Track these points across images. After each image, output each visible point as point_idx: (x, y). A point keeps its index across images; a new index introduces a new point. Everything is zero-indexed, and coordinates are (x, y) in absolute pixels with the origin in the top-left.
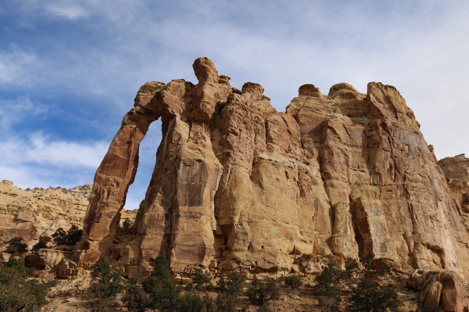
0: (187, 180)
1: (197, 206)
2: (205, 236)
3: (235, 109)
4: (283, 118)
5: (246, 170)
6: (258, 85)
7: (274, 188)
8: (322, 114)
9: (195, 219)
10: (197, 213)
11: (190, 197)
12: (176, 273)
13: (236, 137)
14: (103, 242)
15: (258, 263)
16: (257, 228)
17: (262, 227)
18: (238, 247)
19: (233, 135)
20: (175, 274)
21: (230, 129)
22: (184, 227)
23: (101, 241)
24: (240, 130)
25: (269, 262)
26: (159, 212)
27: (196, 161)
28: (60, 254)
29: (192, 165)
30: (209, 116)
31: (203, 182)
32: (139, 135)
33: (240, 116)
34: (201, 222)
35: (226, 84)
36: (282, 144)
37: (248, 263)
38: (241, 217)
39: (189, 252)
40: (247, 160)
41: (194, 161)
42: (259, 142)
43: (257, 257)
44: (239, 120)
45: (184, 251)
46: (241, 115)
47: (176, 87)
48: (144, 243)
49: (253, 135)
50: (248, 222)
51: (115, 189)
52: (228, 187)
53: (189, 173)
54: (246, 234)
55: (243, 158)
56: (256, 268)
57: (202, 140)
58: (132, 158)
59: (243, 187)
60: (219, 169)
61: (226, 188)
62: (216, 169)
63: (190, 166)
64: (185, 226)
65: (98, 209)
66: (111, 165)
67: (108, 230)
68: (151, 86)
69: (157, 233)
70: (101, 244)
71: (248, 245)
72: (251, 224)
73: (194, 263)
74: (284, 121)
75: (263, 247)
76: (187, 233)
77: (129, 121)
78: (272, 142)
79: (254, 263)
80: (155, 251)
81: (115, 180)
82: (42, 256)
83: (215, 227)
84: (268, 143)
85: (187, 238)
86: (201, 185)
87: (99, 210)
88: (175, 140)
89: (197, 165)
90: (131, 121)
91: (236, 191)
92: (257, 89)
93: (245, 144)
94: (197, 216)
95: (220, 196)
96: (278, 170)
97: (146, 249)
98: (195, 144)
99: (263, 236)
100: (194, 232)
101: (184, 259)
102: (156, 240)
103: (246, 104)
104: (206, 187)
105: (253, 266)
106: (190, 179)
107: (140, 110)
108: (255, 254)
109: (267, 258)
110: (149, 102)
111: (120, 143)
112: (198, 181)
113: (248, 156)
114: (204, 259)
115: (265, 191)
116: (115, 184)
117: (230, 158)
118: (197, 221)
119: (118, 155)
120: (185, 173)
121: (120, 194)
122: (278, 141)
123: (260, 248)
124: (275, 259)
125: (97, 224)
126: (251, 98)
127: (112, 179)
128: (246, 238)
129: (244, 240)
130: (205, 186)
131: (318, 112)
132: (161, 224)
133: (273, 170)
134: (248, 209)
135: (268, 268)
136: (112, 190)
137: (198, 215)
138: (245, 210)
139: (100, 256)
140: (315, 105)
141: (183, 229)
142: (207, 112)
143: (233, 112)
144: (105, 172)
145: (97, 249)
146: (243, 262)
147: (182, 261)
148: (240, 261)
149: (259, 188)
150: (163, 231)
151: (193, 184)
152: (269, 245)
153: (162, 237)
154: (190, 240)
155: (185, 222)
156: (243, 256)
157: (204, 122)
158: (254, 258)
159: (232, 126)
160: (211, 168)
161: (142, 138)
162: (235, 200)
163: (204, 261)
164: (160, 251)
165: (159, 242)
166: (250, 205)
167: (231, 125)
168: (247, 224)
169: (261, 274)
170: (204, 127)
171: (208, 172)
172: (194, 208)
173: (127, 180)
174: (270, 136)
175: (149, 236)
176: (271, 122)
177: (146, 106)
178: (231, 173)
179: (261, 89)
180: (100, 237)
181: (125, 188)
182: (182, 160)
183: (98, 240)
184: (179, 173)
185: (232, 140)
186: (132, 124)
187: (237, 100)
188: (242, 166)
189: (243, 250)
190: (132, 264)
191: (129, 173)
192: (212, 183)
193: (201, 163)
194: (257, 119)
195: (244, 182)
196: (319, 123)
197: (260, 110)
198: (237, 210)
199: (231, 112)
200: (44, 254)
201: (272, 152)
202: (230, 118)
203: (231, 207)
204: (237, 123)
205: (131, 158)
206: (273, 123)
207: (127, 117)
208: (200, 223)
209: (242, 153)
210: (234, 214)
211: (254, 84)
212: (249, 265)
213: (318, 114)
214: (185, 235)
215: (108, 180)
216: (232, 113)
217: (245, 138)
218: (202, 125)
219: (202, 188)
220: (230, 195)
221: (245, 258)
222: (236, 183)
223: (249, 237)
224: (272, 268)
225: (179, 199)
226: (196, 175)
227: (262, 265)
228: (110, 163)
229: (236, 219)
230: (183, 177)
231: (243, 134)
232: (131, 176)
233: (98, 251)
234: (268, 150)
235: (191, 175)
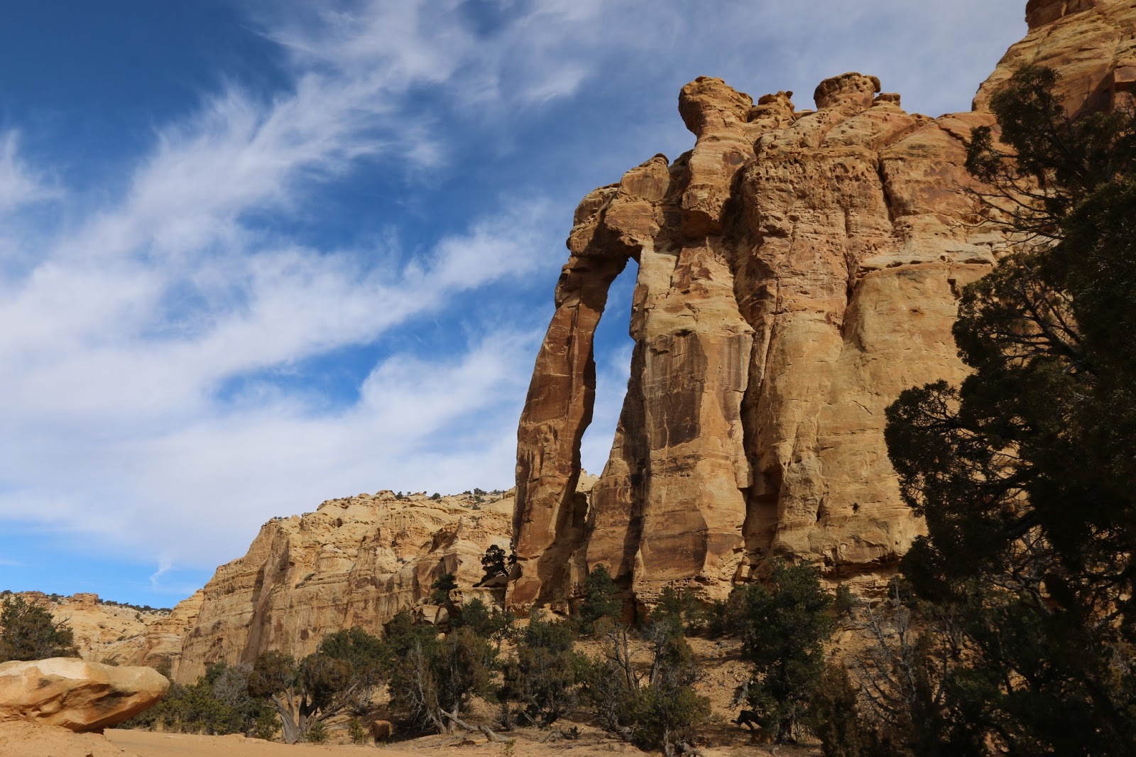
0: (663, 386)
1: (688, 441)
2: (709, 507)
3: (763, 172)
4: (948, 130)
5: (818, 316)
6: (848, 76)
7: (900, 339)
8: (1100, 56)
9: (683, 473)
10: (689, 457)
11: (672, 423)
12: (648, 603)
13: (784, 239)
14: (546, 559)
15: (838, 552)
16: (840, 459)
17: (854, 454)
18: (791, 518)
19: (774, 239)
20: (646, 605)
21: (764, 227)
22: (660, 497)
23: (542, 558)
24: (794, 219)
25: (870, 545)
26: (619, 474)
27: (678, 335)
28: (485, 594)
29: (672, 350)
30: (711, 215)
31: (697, 381)
32: (589, 317)
33: (783, 186)
34: (699, 477)
35: (767, 114)
36: (948, 204)
37: (815, 556)
38: (798, 441)
39: (673, 550)
40: (822, 288)
41: (671, 339)
42: (862, 226)
43: (835, 537)
44: (784, 194)
45: (662, 552)
46: (785, 182)
47: (639, 181)
48: (591, 548)
49: (839, 217)
50: (816, 450)
51: (553, 447)
52: (768, 374)
53: (666, 370)
54: (807, 482)
55: (807, 288)
56: (838, 565)
57: (699, 281)
58: (578, 370)
59: (804, 362)
60: (739, 336)
61: (762, 377)
62: (731, 340)
63: (667, 352)
64: (664, 492)
65: (528, 495)
66: (541, 398)
67: (551, 533)
68: (591, 203)
69: (615, 522)
70: (542, 565)
71: (814, 509)
72: (823, 453)
73: (685, 574)
74: (952, 135)
75: (856, 507)
76: (667, 509)
77: (565, 296)
78: (907, 213)
79: (829, 554)
80: (613, 560)
81: (550, 427)
82: (457, 602)
83: (746, 480)
84: (897, 220)
85: (666, 521)
86: (693, 390)
87: (530, 496)
88: (639, 302)
89: (682, 344)
90: (567, 295)
91: (785, 378)
92: (847, 88)
93: (809, 248)
94: (688, 464)
95: (756, 402)
96: (918, 285)
97: (595, 561)
98: (683, 296)
99: (856, 478)
100: (681, 503)
101: (662, 569)
102: (613, 538)
103: (803, 144)
104: (706, 390)
105: (828, 562)
106: (668, 382)
107: (577, 263)
108: (830, 528)
109: (863, 536)
110: (591, 238)
111: (552, 348)
112: (686, 382)
113: (821, 277)
114: (706, 562)
115: (869, 356)
116: (551, 437)
117: (765, 298)
118: (688, 476)
119: (552, 373)
120: (658, 372)
121: (561, 454)
122: (927, 202)
123: (850, 512)
124: (888, 532)
125: (527, 525)
126: (820, 122)
127: (544, 428)
128: (808, 492)
129: (805, 499)
130: (702, 389)
131: (1086, 54)
132: (623, 500)
133: (901, 288)
134: (817, 415)
135: (868, 560)
136: (547, 450)
137: (690, 461)
138: (810, 421)
139: (542, 588)
140: (1078, 37)
141: (658, 502)
142: (703, 209)
143: (759, 183)
144: (532, 416)
145: (535, 577)
146: (800, 555)
147: (659, 574)
148: (792, 554)
149: (857, 351)
150: (627, 514)
151: (676, 391)
152: (874, 499)
153: (625, 528)
154: (675, 522)
155: (664, 485)
156: (801, 539)
157: (709, 234)
158: (828, 540)
159: (766, 218)
160: (712, 341)
161: (595, 321)
162: (782, 402)
163: (706, 567)
164: (624, 559)
165: (621, 542)
166: (826, 405)
167: (762, 217)
168: (812, 455)
169: (857, 579)
170: (710, 246)
171: (707, 354)
172: (682, 447)
173: (575, 422)
174: (896, 199)
175: (599, 531)
176: (896, 159)
177: (587, 249)
178: (773, 335)
179: (860, 83)
180: (537, 549)
181: (572, 439)
182: (648, 344)
183: (535, 557)
184: (645, 376)
185: (770, 252)
186: (572, 300)
187: (773, 147)
188: (804, 310)
189: (800, 525)
190: (578, 595)
191: (575, 406)
192: (725, 375)
193: (689, 337)
194: (839, 171)
195: (804, 349)
196: (1093, 87)
197: (851, 144)
198: (785, 426)
199: (754, 184)
200: (458, 598)
201: (907, 239)
202: (756, 199)
203: (775, 422)
204: (782, 204)
205: (574, 372)
206: (901, 159)
207: (559, 288)
208: (695, 478)
209: (803, 275)
210: (780, 439)
211: (837, 80)
212: (817, 561)
213: (1085, 63)
214: (663, 515)
215: (538, 431)
216: (758, 186)
217: (809, 235)
218: (704, 245)
219: (697, 394)
220: (772, 393)
221: (806, 544)
222: (783, 359)
223: (816, 488)
224: (882, 559)
225: (649, 436)
226: (682, 368)
227: (851, 556)
228: (539, 395)
229: (785, 451)
230: (653, 382)
231: (803, 225)
232: (581, 410)
233: (538, 579)
234: (896, 239)
235: (671, 373)
